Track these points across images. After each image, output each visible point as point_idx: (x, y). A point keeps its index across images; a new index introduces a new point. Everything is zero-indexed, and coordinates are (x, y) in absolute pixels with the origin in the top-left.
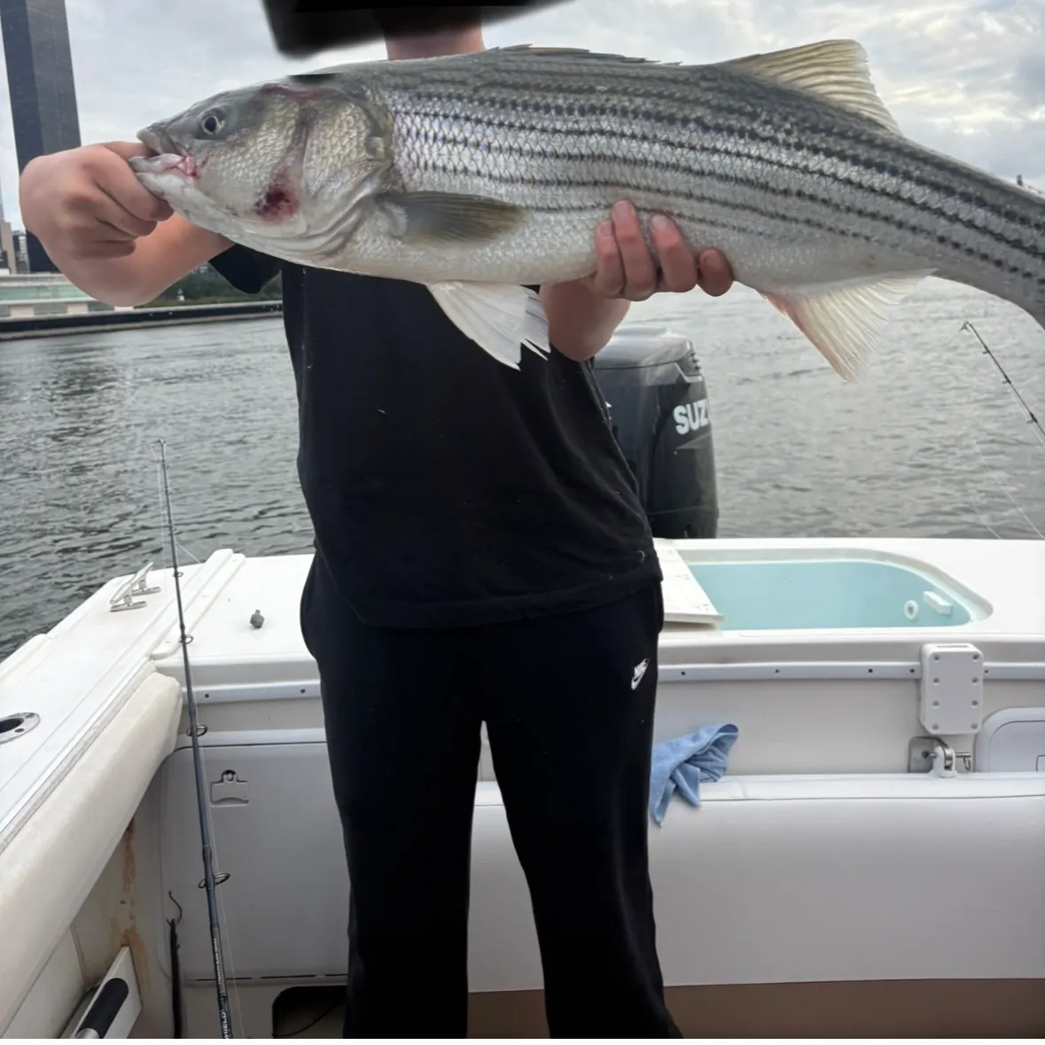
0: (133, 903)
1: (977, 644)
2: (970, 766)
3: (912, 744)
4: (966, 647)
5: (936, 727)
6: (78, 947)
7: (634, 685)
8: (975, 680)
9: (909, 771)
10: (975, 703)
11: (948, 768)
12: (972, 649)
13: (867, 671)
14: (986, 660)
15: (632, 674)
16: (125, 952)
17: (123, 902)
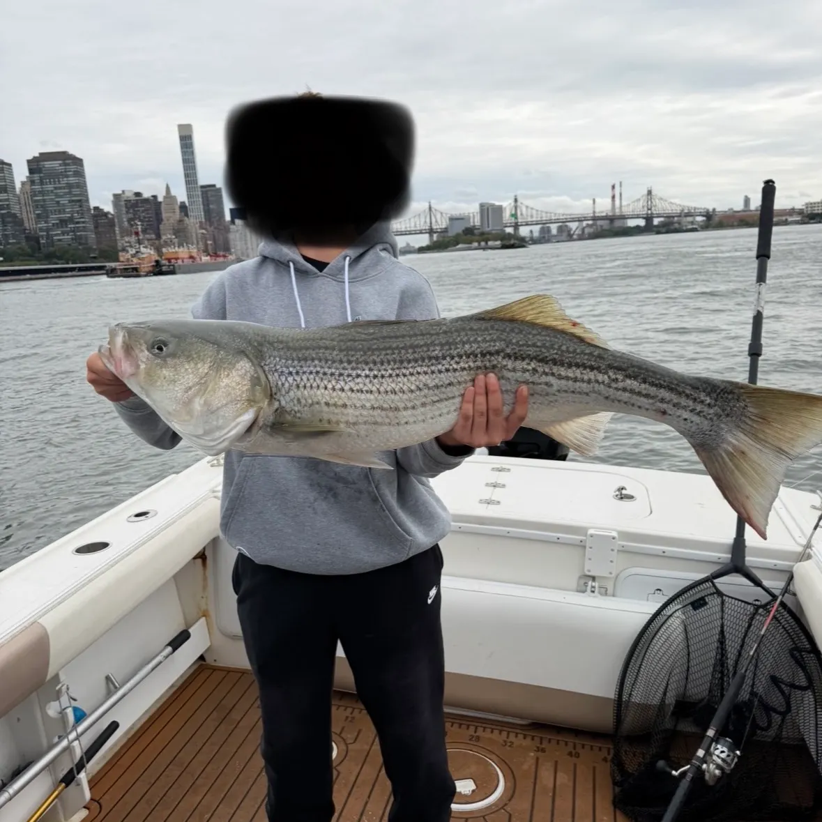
0: (206, 598)
2: (605, 593)
3: (580, 578)
4: (612, 533)
5: (589, 571)
6: (184, 614)
7: (429, 601)
8: (612, 550)
9: (578, 591)
10: (612, 562)
11: (593, 592)
13: (556, 538)
14: (619, 541)
15: (428, 595)
16: (203, 619)
17: (202, 597)
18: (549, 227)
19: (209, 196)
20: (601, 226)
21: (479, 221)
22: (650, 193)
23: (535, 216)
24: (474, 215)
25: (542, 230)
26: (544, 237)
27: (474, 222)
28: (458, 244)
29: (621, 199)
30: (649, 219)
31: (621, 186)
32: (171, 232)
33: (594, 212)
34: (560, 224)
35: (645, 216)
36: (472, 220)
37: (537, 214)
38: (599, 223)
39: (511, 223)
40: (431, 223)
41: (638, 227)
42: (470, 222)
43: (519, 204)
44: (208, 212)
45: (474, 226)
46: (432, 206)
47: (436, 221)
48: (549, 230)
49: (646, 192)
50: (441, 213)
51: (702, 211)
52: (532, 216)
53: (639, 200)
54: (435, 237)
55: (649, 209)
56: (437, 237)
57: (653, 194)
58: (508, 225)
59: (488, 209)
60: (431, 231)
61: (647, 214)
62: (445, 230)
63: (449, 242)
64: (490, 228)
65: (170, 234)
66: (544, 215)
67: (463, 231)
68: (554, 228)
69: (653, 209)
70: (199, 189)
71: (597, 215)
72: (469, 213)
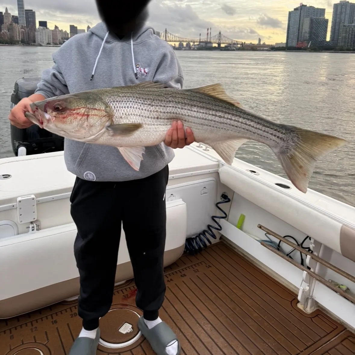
18: (183, 44)
19: (29, 14)
20: (202, 45)
22: (220, 33)
25: (180, 44)
26: (180, 47)
29: (210, 35)
30: (219, 44)
31: (211, 29)
32: (7, 29)
33: (200, 39)
34: (187, 43)
35: (218, 43)
38: (201, 44)
41: (215, 47)
43: (167, 32)
44: (28, 22)
48: (182, 45)
49: (218, 33)
51: (240, 43)
53: (215, 36)
55: (219, 40)
57: (221, 34)
61: (219, 42)
65: (6, 30)
68: (185, 44)
69: (221, 40)
70: (24, 11)
71: (201, 40)
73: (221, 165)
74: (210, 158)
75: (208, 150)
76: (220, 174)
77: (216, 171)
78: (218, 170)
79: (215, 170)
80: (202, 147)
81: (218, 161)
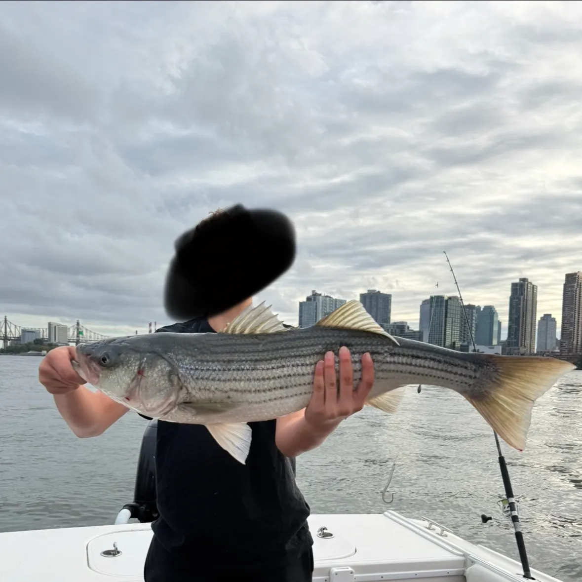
1: (353, 567)
4: (348, 568)
12: (350, 569)
14: (356, 574)
21: (47, 335)
23: (93, 337)
24: (43, 331)
27: (43, 336)
28: (29, 351)
31: (156, 324)
36: (41, 334)
37: (95, 336)
39: (73, 340)
40: (6, 332)
42: (40, 336)
43: (80, 327)
45: (43, 339)
46: (8, 319)
47: (11, 331)
50: (15, 326)
52: (90, 337)
54: (9, 343)
56: (11, 343)
58: (72, 341)
59: (55, 327)
60: (5, 339)
62: (18, 339)
63: (21, 348)
64: (57, 341)
66: (100, 337)
67: (34, 341)
72: (39, 329)
73: (469, 563)
74: (450, 548)
75: (446, 536)
76: (467, 577)
77: (461, 573)
78: (464, 571)
79: (460, 571)
80: (434, 530)
81: (464, 556)
